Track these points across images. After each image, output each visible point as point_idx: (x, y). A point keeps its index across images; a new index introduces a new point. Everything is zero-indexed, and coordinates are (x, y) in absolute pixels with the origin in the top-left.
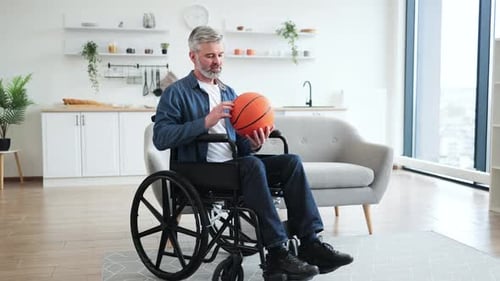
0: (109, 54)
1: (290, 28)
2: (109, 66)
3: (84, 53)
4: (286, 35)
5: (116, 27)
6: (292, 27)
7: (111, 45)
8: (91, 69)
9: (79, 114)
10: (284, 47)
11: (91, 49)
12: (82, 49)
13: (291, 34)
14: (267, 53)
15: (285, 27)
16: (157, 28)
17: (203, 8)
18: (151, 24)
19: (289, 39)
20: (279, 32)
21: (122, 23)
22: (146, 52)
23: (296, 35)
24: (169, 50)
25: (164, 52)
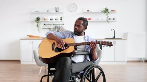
0: (44, 21)
1: (107, 10)
2: (44, 24)
3: (36, 21)
4: (105, 12)
5: (46, 12)
6: (107, 9)
7: (45, 18)
8: (38, 26)
9: (32, 40)
10: (104, 17)
11: (38, 19)
12: (35, 19)
13: (106, 12)
14: (98, 19)
15: (104, 9)
16: (59, 12)
17: (75, 4)
18: (57, 10)
19: (106, 14)
20: (102, 12)
21: (48, 10)
22: (55, 20)
23: (109, 13)
24: (62, 19)
25: (61, 20)
